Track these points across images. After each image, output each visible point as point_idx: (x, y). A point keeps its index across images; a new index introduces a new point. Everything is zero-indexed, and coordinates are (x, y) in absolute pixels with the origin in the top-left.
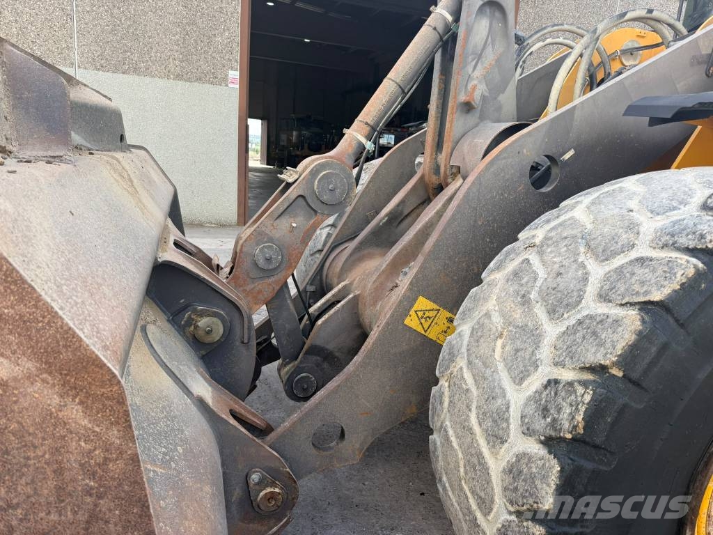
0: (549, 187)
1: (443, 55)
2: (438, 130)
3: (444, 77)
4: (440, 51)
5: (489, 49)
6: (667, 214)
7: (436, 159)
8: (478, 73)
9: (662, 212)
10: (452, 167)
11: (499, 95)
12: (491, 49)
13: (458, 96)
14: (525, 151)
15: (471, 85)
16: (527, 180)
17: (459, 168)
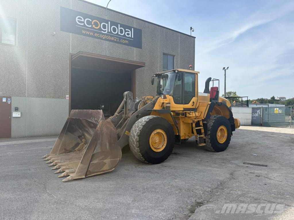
4: (125, 104)
5: (130, 103)
10: (128, 117)
11: (132, 108)
14: (136, 114)
15: (129, 107)
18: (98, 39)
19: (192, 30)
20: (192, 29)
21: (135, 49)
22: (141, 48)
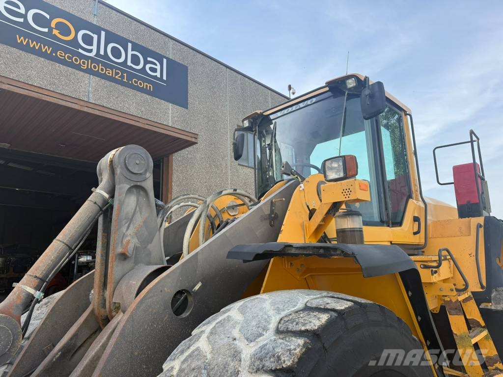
0: (187, 312)
1: (104, 219)
2: (103, 273)
3: (106, 234)
4: (102, 216)
5: (138, 215)
6: (257, 340)
7: (103, 295)
8: (131, 231)
9: (253, 338)
10: (115, 303)
11: (148, 244)
12: (139, 215)
13: (116, 249)
14: (166, 289)
15: (126, 240)
16: (170, 311)
17: (119, 303)
18: (65, 67)
19: (291, 91)
20: (292, 89)
21: (170, 105)
22: (187, 108)
